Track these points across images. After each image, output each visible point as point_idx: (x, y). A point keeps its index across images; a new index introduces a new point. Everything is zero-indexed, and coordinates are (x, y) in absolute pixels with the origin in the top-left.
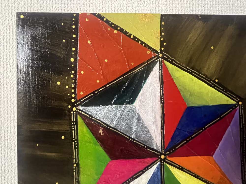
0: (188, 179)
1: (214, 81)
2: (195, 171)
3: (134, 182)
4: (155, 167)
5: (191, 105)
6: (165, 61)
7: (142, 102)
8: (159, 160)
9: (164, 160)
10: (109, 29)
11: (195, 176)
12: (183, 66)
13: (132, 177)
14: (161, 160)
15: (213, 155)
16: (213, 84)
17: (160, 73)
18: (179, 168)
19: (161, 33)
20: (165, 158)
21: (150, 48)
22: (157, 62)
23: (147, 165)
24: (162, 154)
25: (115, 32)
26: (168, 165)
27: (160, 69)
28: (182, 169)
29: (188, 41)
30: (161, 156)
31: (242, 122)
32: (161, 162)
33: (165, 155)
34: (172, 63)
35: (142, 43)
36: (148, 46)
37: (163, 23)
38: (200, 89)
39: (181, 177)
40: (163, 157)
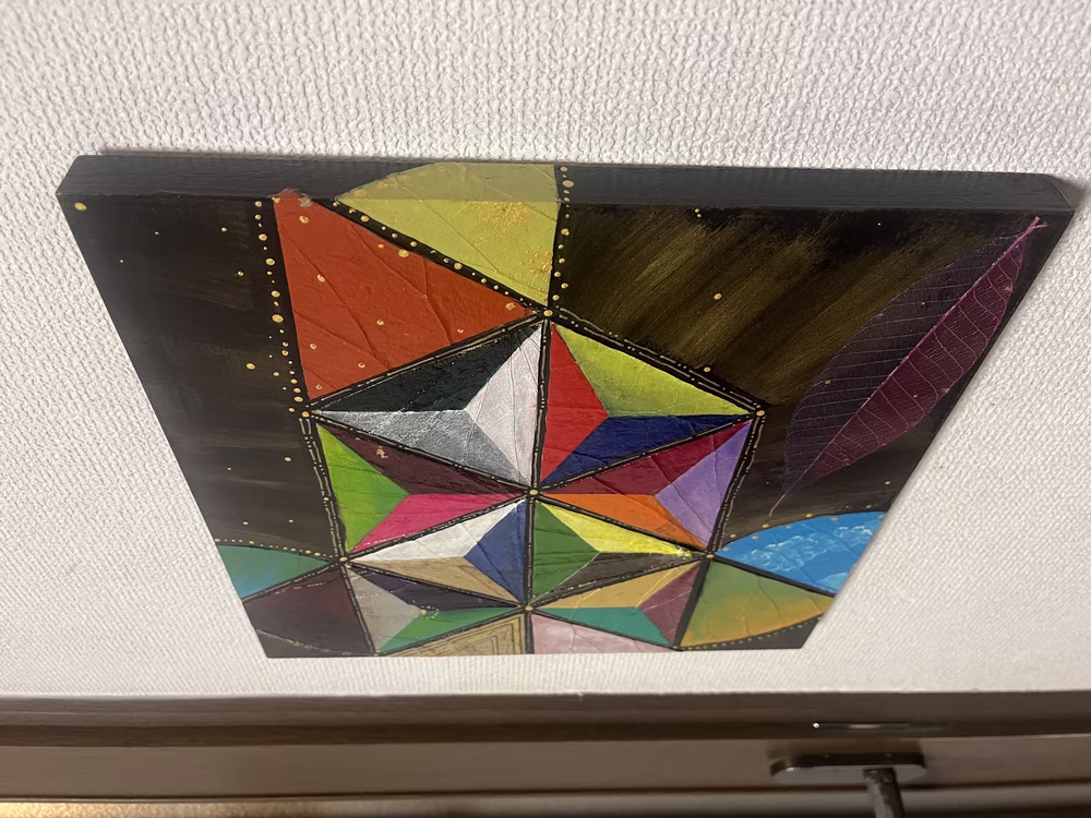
0: (588, 523)
1: (701, 371)
3: (464, 524)
4: (512, 507)
5: (620, 413)
6: (560, 328)
7: (485, 407)
8: (525, 496)
9: (536, 497)
10: (381, 246)
12: (615, 339)
14: (530, 496)
15: (656, 493)
16: (692, 376)
17: (541, 352)
18: (569, 509)
19: (555, 259)
20: (539, 495)
21: (514, 295)
22: (535, 328)
23: (494, 503)
24: (531, 488)
25: (403, 253)
26: (543, 504)
27: (542, 344)
28: (577, 511)
29: (640, 283)
30: (528, 490)
31: (753, 444)
32: (529, 500)
33: (538, 489)
34: (580, 331)
35: (491, 283)
36: (508, 289)
37: (565, 232)
39: (572, 520)
40: (534, 492)
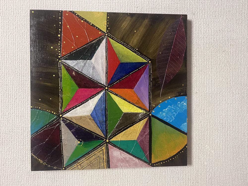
0: (119, 100)
1: (136, 49)
2: (124, 96)
3: (91, 100)
4: (102, 93)
5: (122, 62)
6: (109, 38)
7: (96, 59)
8: (105, 90)
9: (107, 90)
10: (79, 20)
11: (123, 99)
12: (119, 41)
13: (90, 98)
14: (106, 90)
15: (134, 88)
16: (135, 51)
17: (106, 44)
18: (115, 94)
19: (107, 23)
20: (108, 89)
21: (101, 30)
22: (105, 38)
23: (98, 92)
24: (106, 87)
25: (82, 21)
26: (109, 92)
27: (106, 42)
28: (117, 95)
29: (122, 27)
30: (105, 87)
31: (151, 72)
32: (106, 91)
33: (107, 87)
34: (112, 39)
35: (97, 28)
36: (100, 29)
37: (108, 17)
38: (128, 53)
39: (116, 99)
40: (106, 88)
